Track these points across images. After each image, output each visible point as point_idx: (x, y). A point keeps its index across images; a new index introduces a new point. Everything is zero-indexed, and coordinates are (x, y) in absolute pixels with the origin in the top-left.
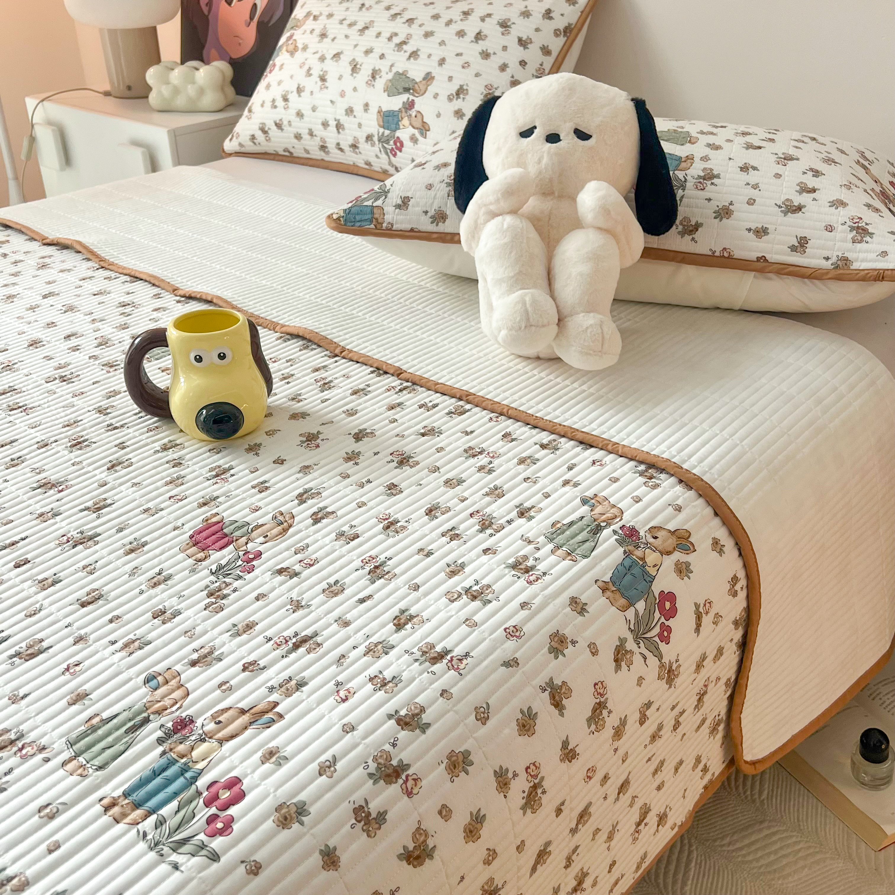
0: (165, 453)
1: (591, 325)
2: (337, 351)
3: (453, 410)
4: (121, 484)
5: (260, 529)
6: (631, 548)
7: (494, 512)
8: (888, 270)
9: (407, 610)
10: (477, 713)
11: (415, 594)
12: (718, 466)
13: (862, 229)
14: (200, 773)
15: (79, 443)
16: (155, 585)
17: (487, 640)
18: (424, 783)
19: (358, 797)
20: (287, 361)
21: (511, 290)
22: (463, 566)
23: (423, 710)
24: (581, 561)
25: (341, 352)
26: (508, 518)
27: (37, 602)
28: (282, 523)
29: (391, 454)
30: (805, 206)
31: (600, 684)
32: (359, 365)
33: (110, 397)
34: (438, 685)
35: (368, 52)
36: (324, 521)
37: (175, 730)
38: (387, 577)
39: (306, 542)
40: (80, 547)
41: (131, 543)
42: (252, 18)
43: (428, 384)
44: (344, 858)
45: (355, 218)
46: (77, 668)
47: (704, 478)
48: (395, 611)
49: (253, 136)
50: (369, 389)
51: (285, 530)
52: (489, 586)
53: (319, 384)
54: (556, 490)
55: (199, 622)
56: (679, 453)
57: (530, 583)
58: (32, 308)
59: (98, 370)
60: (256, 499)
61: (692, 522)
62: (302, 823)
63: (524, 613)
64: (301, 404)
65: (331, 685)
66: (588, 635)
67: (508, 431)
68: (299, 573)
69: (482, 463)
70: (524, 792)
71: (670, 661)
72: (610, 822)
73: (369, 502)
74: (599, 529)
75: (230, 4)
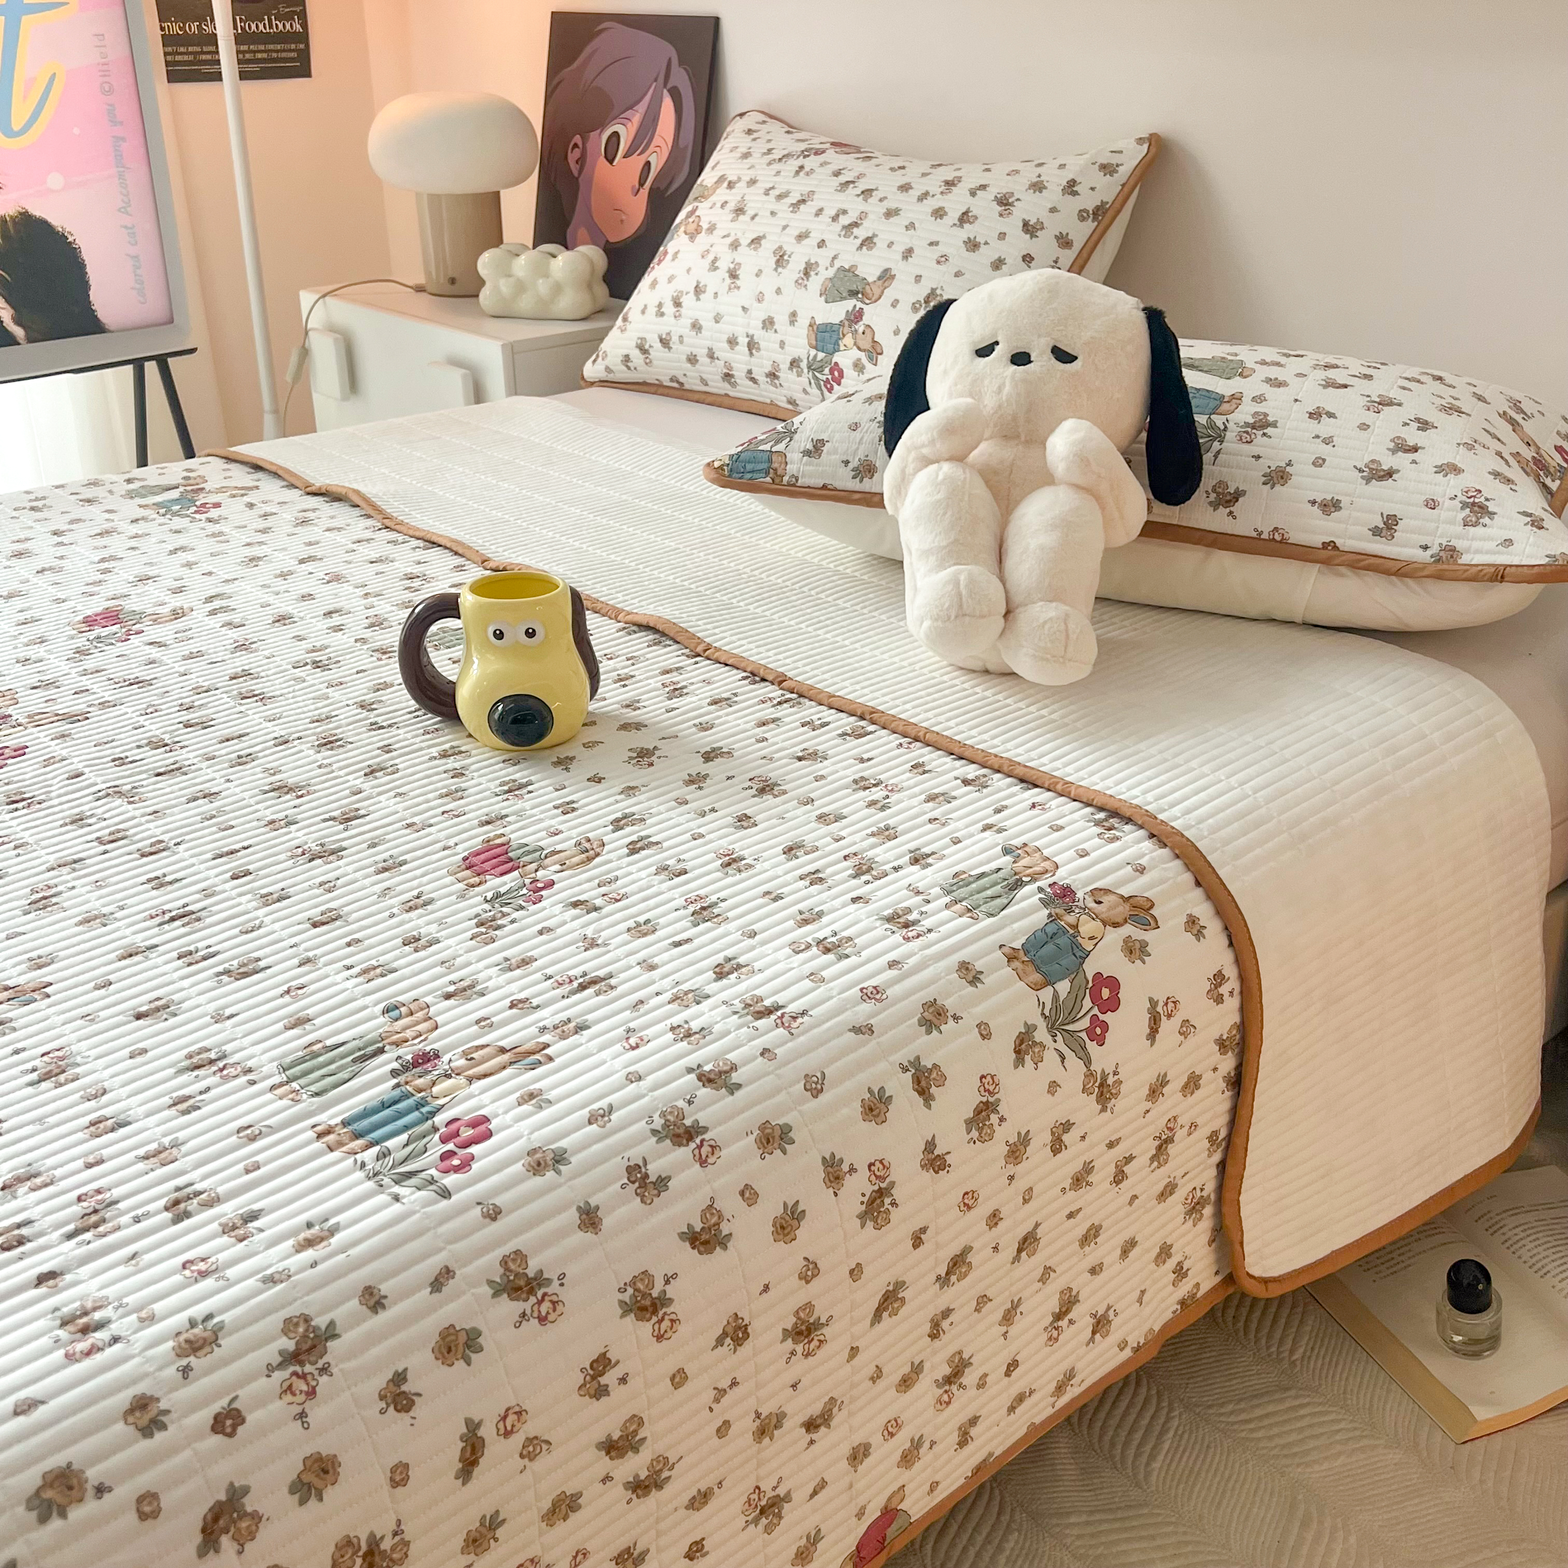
0: (443, 761)
1: (1051, 619)
2: (699, 649)
3: (850, 732)
4: (379, 794)
5: (556, 856)
6: (1060, 911)
7: (878, 855)
8: (1511, 566)
9: (735, 958)
10: (807, 1082)
11: (749, 942)
12: (1211, 821)
13: (1480, 507)
14: (440, 1109)
15: (331, 742)
16: (411, 909)
17: (835, 1000)
18: (723, 1153)
19: (635, 1155)
20: (628, 659)
21: (941, 566)
22: (820, 915)
23: (734, 1068)
24: (983, 920)
25: (705, 651)
26: (896, 864)
27: (257, 918)
28: (587, 851)
29: (750, 779)
30: (1398, 471)
31: (989, 1078)
32: (727, 668)
33: (378, 690)
34: (760, 1043)
35: (801, 237)
36: (643, 853)
37: (415, 1064)
38: (716, 919)
39: (615, 874)
40: (319, 861)
41: (385, 861)
42: (641, 184)
43: (820, 696)
44: (608, 1222)
45: (744, 467)
46: (300, 992)
47: (1186, 834)
48: (717, 958)
49: (627, 356)
50: (736, 699)
51: (590, 859)
52: (850, 939)
53: (667, 689)
54: (972, 835)
55: (461, 952)
56: (1156, 800)
57: (908, 939)
58: (283, 575)
59: (365, 656)
60: (556, 822)
61: (1159, 889)
62: (559, 1172)
63: (891, 974)
64: (638, 712)
65: (621, 1031)
66: (979, 1012)
67: (921, 760)
68: (600, 908)
69: (874, 797)
70: (863, 1195)
71: (1103, 1071)
72: (1007, 1293)
73: (710, 833)
74: (1019, 884)
75: (611, 161)
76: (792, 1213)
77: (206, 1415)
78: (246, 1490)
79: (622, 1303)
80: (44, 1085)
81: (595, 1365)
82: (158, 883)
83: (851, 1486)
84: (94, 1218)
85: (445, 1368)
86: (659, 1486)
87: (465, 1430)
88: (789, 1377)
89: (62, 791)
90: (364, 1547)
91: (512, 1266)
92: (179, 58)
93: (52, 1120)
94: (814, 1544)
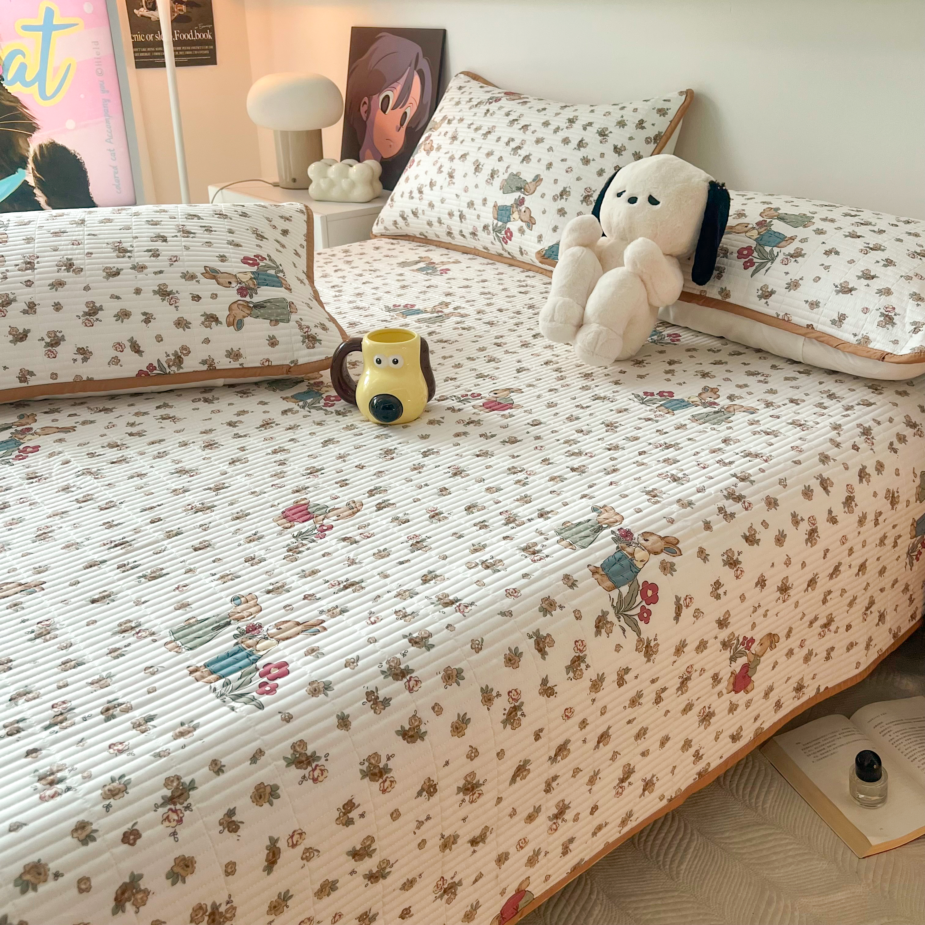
0: (275, 455)
3: (507, 440)
4: (237, 474)
5: (335, 511)
6: (623, 545)
7: (519, 512)
9: (434, 571)
10: (473, 644)
11: (443, 562)
14: (260, 658)
15: (211, 445)
16: (251, 541)
17: (491, 596)
18: (423, 685)
19: (371, 685)
22: (484, 546)
23: (430, 635)
24: (579, 550)
26: (529, 517)
27: (163, 545)
28: (353, 508)
29: (449, 468)
30: (856, 289)
31: (580, 642)
33: (239, 415)
34: (446, 621)
35: (489, 154)
36: (385, 510)
38: (423, 549)
39: (369, 522)
40: (201, 513)
41: (238, 513)
42: (402, 125)
44: (354, 724)
46: (184, 588)
48: (423, 572)
49: (395, 221)
51: (354, 513)
52: (501, 561)
54: (575, 501)
55: (277, 566)
57: (534, 561)
60: (337, 491)
61: (682, 532)
62: (326, 695)
63: (524, 581)
65: (366, 613)
66: (575, 603)
67: (547, 457)
68: (358, 542)
69: (519, 478)
70: (505, 710)
71: (648, 638)
72: (591, 767)
73: (423, 498)
74: (600, 529)
75: (385, 112)
76: (463, 720)
77: (119, 832)
78: (141, 877)
79: (362, 771)
80: (38, 641)
81: (346, 807)
82: (109, 525)
83: (497, 877)
84: (60, 718)
85: (258, 807)
86: (384, 877)
87: (269, 843)
88: (462, 813)
89: (58, 472)
90: (209, 910)
91: (298, 749)
92: (142, 54)
93: (40, 661)
94: (476, 909)
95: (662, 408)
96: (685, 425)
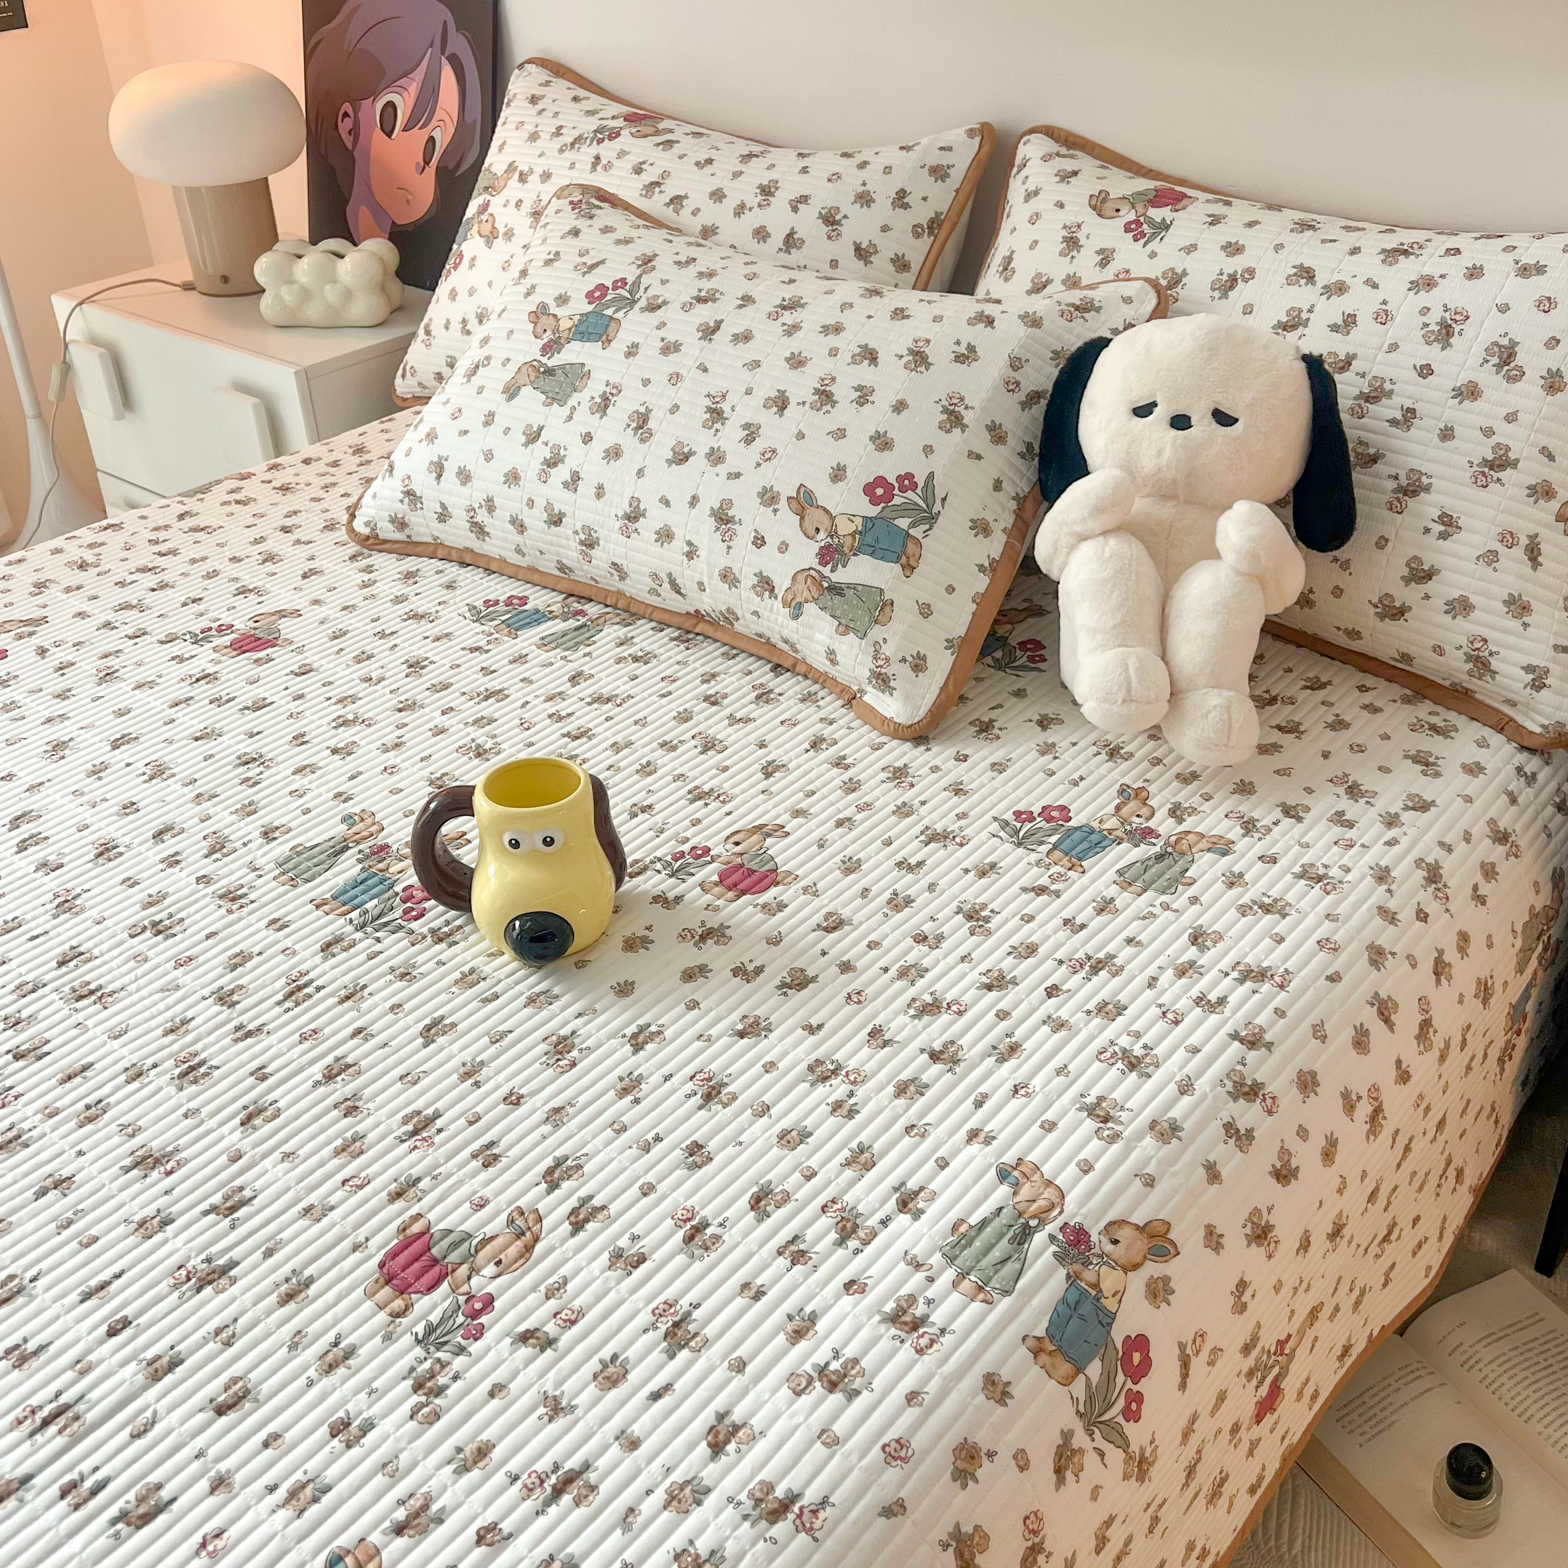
0: (332, 1086)
3: (789, 980)
4: (265, 1156)
5: (488, 1247)
6: (1077, 1267)
7: (859, 1201)
9: (727, 1414)
11: (738, 1381)
15: (193, 1069)
16: (330, 1368)
17: (856, 1471)
22: (813, 1318)
24: (999, 1301)
26: (882, 1214)
27: (148, 1407)
28: (523, 1234)
29: (691, 1078)
31: (1032, 1517)
33: (234, 968)
34: (782, 1563)
36: (590, 1226)
38: (693, 1344)
39: (562, 1272)
40: (208, 1290)
41: (287, 1280)
42: (427, 162)
46: (219, 1543)
48: (707, 1417)
49: (439, 374)
51: (529, 1249)
52: (855, 1361)
54: (957, 1152)
55: (403, 1444)
57: (920, 1351)
58: (97, 772)
59: (212, 907)
60: (479, 1181)
61: (1173, 1204)
63: (912, 1413)
66: (1014, 1436)
67: (877, 1023)
68: (555, 1340)
69: (837, 1095)
71: (1141, 1447)
73: (660, 1182)
75: (389, 134)
95: (1057, 854)
96: (1112, 900)
